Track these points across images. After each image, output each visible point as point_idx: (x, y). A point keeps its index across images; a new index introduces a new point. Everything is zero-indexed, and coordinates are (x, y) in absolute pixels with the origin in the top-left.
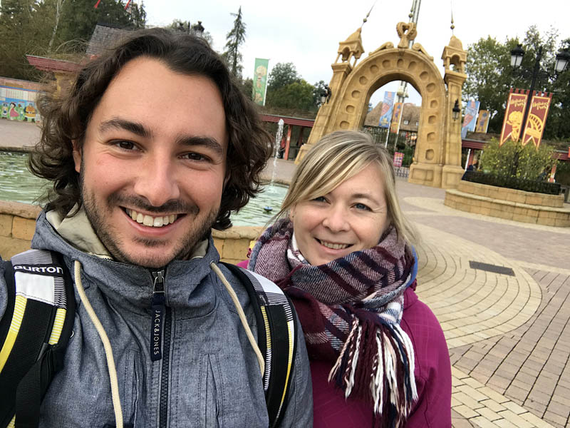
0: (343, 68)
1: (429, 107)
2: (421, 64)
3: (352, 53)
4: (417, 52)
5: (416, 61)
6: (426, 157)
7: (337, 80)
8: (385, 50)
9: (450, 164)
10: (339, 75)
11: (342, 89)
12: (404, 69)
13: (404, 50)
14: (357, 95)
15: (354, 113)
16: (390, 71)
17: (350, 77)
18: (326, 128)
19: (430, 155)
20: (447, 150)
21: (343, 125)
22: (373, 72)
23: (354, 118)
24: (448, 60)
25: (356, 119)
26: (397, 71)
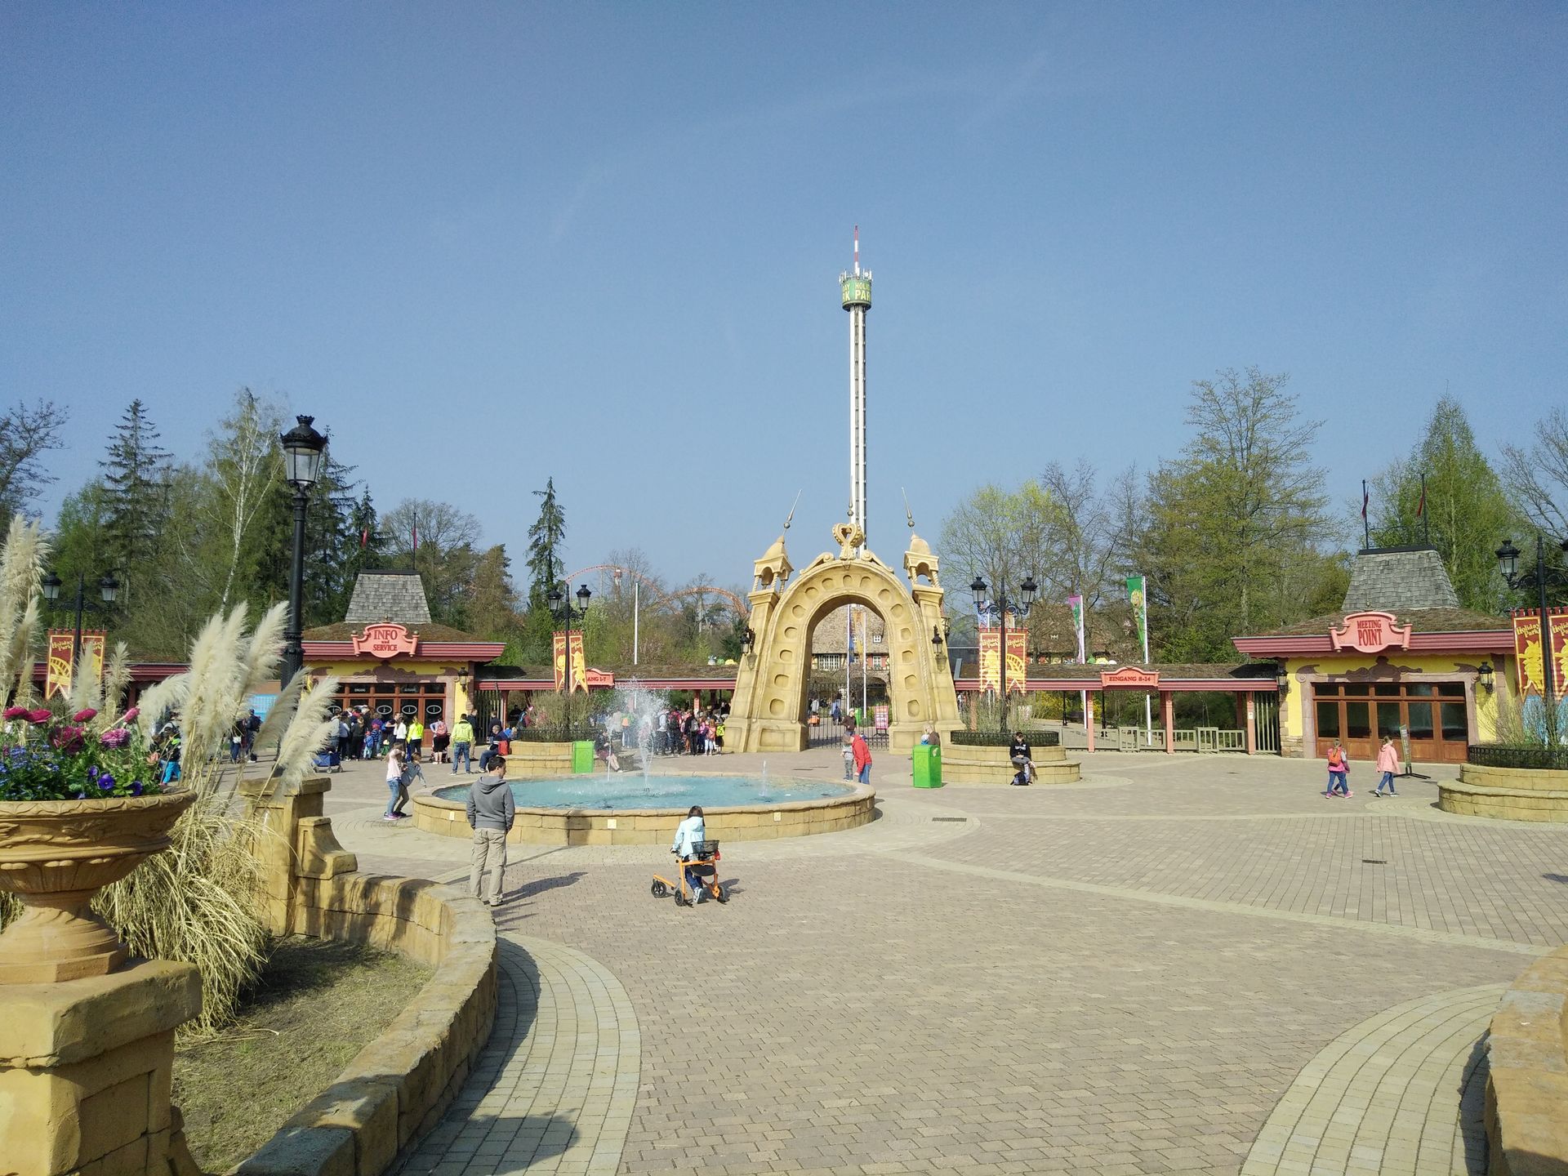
0: (766, 598)
1: (900, 639)
2: (878, 579)
3: (776, 575)
4: (869, 563)
5: (870, 575)
6: (910, 713)
7: (761, 615)
8: (822, 565)
9: (943, 719)
10: (762, 608)
11: (770, 627)
12: (853, 587)
13: (849, 562)
14: (791, 632)
15: (793, 661)
16: (836, 594)
17: (779, 608)
18: (755, 688)
19: (914, 708)
20: (937, 699)
21: (779, 679)
22: (810, 597)
23: (793, 668)
24: (914, 570)
25: (797, 669)
26: (845, 592)
